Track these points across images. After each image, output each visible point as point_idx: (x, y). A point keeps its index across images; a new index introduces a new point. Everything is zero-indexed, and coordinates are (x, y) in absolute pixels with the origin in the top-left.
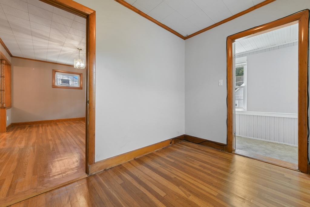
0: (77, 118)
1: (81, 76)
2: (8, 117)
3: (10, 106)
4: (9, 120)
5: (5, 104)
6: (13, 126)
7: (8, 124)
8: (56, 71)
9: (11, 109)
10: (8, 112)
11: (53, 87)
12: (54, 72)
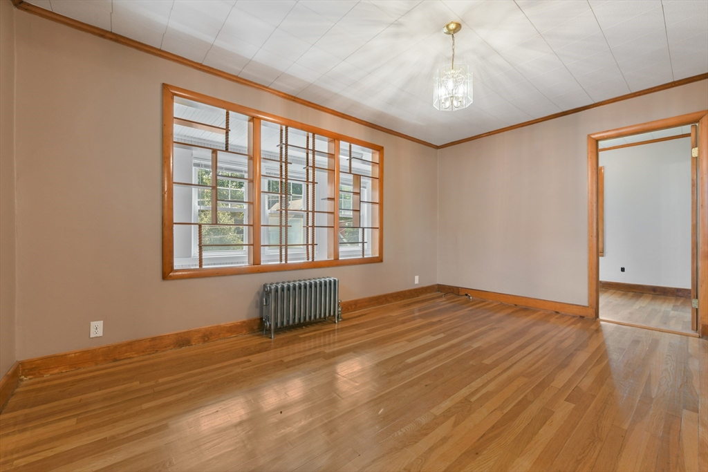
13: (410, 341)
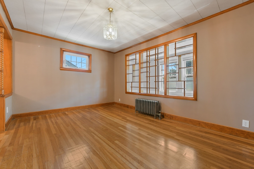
0: (86, 106)
1: (90, 57)
2: (7, 108)
3: (11, 93)
4: (8, 112)
5: (3, 91)
6: (14, 118)
7: (7, 117)
8: (64, 51)
9: (12, 96)
10: (8, 101)
11: (61, 70)
12: (62, 51)
13: (139, 129)
